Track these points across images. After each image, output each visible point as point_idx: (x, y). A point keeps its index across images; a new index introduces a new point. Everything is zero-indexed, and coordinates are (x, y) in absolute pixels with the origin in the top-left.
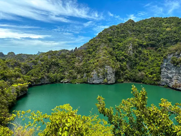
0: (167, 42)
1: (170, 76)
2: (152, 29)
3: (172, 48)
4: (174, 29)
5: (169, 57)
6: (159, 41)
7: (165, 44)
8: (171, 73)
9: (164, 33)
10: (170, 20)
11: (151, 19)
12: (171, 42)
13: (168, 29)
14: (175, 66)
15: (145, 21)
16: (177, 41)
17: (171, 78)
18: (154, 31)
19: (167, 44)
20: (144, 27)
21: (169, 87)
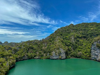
0: (92, 35)
1: (97, 54)
2: (83, 29)
3: (96, 38)
4: (95, 28)
5: (95, 43)
6: (88, 35)
7: (91, 36)
8: (97, 52)
9: (90, 31)
10: (92, 24)
11: (82, 23)
12: (94, 35)
13: (92, 29)
14: (99, 48)
15: (79, 24)
16: (97, 35)
17: (97, 55)
18: (85, 30)
19: (92, 37)
20: (79, 28)
21: (96, 60)
